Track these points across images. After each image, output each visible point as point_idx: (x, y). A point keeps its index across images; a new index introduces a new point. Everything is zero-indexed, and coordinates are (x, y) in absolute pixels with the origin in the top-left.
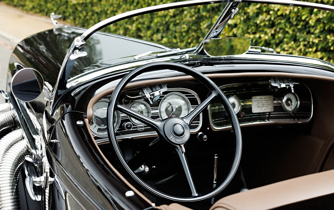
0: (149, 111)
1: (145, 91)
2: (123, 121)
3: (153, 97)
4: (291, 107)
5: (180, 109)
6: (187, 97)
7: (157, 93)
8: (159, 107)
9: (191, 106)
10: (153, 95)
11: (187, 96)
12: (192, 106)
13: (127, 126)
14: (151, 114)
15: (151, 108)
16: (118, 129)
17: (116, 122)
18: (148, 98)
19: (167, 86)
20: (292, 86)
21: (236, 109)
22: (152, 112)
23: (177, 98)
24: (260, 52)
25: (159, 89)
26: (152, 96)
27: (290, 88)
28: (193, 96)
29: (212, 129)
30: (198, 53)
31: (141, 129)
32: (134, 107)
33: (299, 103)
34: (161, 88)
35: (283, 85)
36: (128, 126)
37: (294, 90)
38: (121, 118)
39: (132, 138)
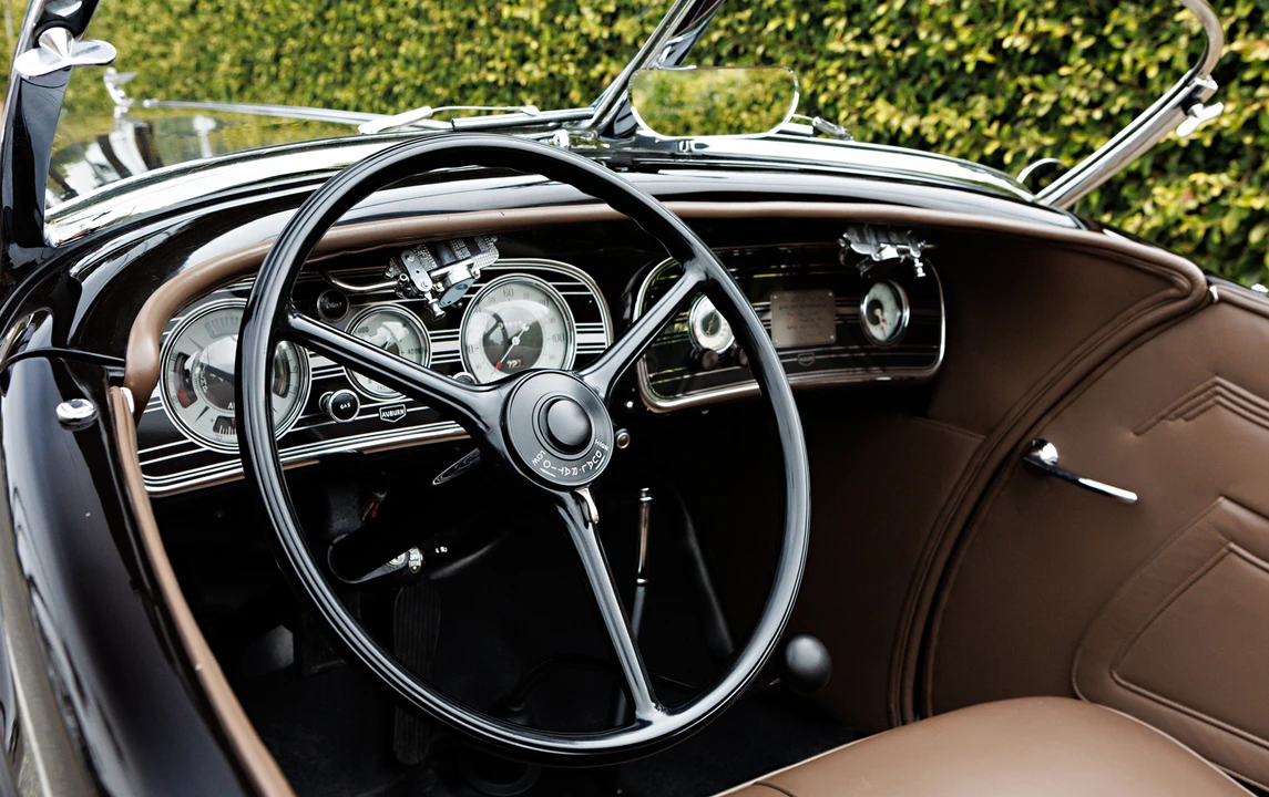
0: (423, 345)
1: (409, 261)
2: (320, 387)
3: (442, 289)
4: (882, 328)
5: (534, 337)
6: (560, 294)
7: (458, 273)
8: (460, 330)
9: (575, 325)
10: (443, 278)
11: (560, 288)
12: (578, 327)
13: (336, 405)
14: (432, 357)
15: (431, 335)
16: (300, 417)
17: (291, 389)
18: (423, 293)
19: (495, 244)
20: (916, 254)
21: (722, 335)
22: (436, 347)
23: (527, 296)
24: (809, 136)
25: (468, 254)
26: (440, 285)
27: (910, 261)
28: (583, 288)
29: (646, 404)
30: (599, 131)
31: (391, 413)
32: (365, 330)
33: (907, 314)
34: (475, 251)
35: (890, 252)
36: (342, 407)
37: (923, 268)
38: (314, 376)
39: (360, 451)
